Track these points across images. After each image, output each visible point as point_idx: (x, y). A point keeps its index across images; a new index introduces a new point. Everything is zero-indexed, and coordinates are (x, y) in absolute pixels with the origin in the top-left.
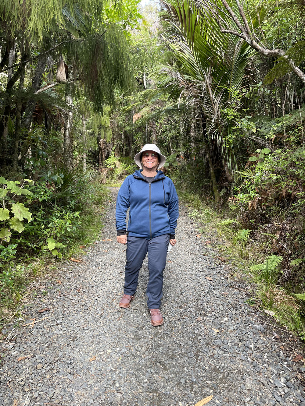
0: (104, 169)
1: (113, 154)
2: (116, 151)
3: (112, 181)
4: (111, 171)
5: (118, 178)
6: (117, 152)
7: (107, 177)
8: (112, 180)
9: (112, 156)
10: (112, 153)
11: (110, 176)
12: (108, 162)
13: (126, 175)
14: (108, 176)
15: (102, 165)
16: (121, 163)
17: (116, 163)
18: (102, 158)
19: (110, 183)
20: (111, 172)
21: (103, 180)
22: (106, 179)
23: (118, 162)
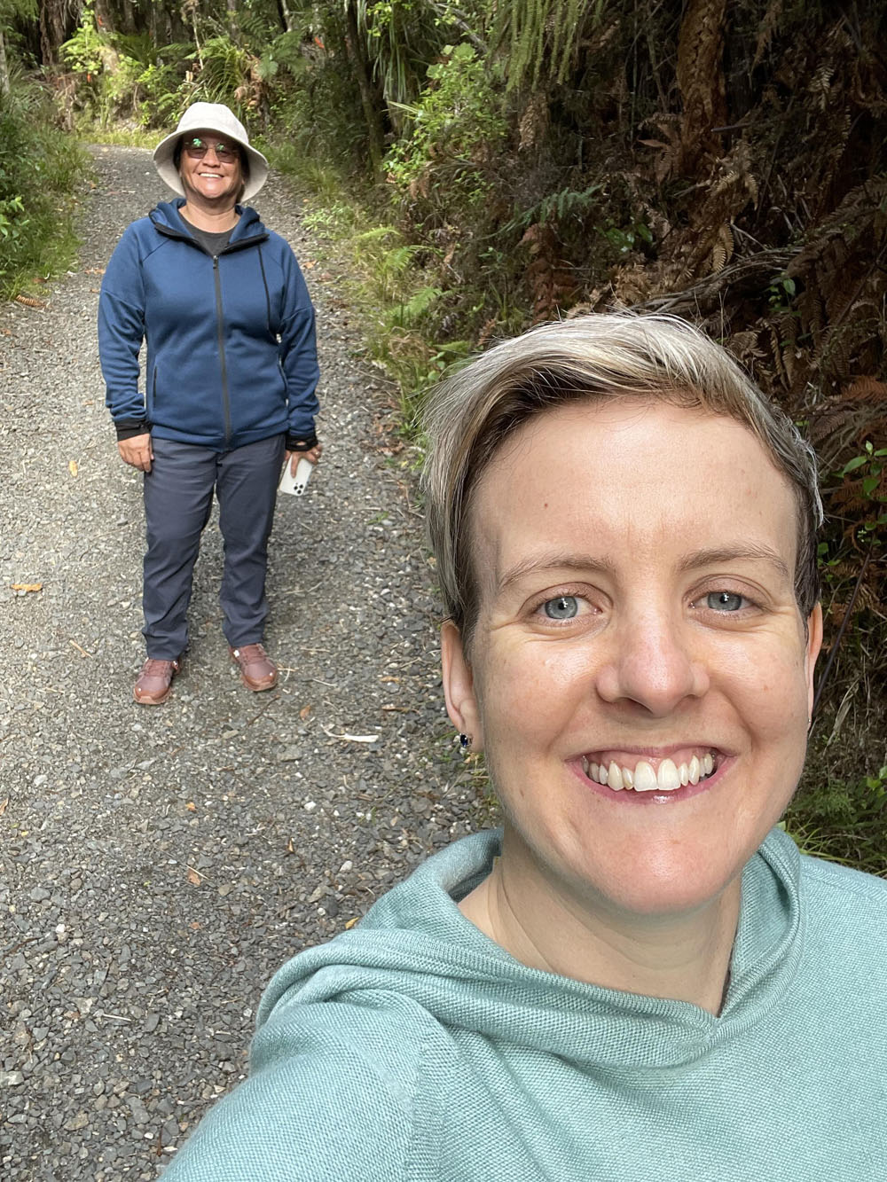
0: (63, 77)
1: (90, 19)
2: (99, 6)
3: (96, 121)
4: (88, 84)
5: (114, 111)
6: (102, 10)
7: (77, 108)
8: (94, 117)
9: (88, 28)
10: (86, 16)
11: (88, 105)
12: (74, 50)
13: (143, 100)
14: (80, 103)
15: (56, 61)
16: (122, 56)
17: (102, 53)
18: (51, 34)
19: (89, 131)
20: (91, 87)
21: (63, 119)
22: (76, 116)
23: (109, 51)
